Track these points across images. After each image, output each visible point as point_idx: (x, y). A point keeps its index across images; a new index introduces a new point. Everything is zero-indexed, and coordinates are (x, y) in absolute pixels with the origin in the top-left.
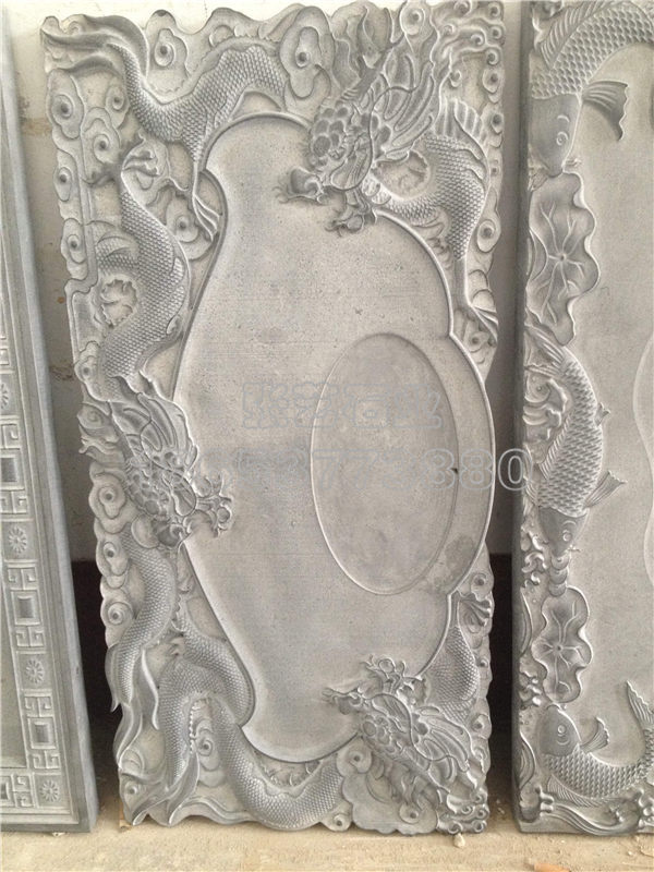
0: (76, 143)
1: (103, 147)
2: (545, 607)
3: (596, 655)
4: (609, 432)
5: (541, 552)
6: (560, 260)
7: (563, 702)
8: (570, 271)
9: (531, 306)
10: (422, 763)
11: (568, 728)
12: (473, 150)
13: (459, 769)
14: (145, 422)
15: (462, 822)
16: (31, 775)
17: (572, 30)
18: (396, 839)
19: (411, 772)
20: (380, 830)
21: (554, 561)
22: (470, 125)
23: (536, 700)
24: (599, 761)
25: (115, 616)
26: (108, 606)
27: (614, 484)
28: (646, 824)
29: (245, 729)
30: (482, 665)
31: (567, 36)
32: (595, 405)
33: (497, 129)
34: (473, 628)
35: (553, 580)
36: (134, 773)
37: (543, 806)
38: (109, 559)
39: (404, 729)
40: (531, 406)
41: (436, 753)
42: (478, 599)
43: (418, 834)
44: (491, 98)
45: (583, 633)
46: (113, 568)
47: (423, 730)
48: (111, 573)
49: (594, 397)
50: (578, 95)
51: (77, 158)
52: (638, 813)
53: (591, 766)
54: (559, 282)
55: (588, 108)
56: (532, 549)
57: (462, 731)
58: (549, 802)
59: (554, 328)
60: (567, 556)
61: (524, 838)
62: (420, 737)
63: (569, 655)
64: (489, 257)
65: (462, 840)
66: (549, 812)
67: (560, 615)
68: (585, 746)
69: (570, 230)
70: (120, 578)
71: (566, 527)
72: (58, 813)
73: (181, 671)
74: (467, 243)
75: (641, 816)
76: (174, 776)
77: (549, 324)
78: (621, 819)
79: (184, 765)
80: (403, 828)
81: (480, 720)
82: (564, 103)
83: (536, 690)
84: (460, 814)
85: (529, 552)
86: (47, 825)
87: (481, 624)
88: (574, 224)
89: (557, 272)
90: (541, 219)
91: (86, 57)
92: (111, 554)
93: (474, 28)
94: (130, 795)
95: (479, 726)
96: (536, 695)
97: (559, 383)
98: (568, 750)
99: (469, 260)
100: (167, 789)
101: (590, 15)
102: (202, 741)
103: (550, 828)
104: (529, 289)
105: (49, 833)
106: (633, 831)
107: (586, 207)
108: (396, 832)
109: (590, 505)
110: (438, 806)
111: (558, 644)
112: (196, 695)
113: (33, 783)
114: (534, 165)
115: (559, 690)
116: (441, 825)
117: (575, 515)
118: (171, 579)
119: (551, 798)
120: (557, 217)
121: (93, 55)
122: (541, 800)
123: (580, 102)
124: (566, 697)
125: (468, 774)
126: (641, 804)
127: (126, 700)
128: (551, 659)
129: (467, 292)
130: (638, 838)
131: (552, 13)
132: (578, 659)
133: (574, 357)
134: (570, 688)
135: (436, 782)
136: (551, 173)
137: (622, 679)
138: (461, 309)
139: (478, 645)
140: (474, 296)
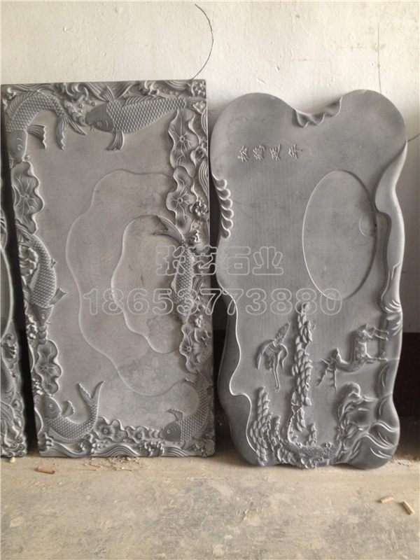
2: (39, 349)
3: (65, 371)
4: (57, 271)
5: (33, 324)
6: (27, 198)
7: (52, 393)
8: (31, 202)
9: (17, 216)
11: (55, 405)
13: (8, 425)
15: (14, 451)
17: (19, 104)
21: (40, 328)
23: (38, 392)
24: (71, 421)
27: (62, 294)
28: (95, 452)
31: (17, 107)
32: (50, 259)
34: (10, 359)
35: (40, 336)
37: (48, 443)
40: (22, 260)
42: (10, 345)
45: (56, 361)
49: (49, 256)
50: (25, 130)
52: (90, 446)
53: (66, 424)
54: (26, 206)
55: (31, 136)
56: (29, 323)
57: (8, 407)
58: (50, 441)
59: (27, 226)
60: (46, 325)
61: (43, 459)
63: (51, 371)
65: (14, 460)
66: (51, 446)
67: (45, 352)
68: (64, 413)
69: (29, 185)
71: (43, 312)
75: (92, 447)
77: (25, 224)
78: (84, 449)
81: (17, 402)
82: (20, 134)
83: (38, 387)
84: (11, 448)
85: (28, 324)
87: (12, 357)
88: (29, 182)
89: (25, 203)
90: (16, 180)
95: (16, 405)
96: (38, 389)
97: (34, 250)
98: (55, 416)
101: (26, 98)
103: (53, 455)
104: (15, 208)
106: (89, 455)
107: (34, 175)
109: (53, 303)
111: (46, 366)
115: (49, 387)
116: (4, 453)
117: (46, 307)
119: (51, 439)
120: (23, 180)
122: (46, 440)
123: (27, 133)
124: (53, 390)
125: (13, 428)
126: (91, 441)
128: (43, 372)
130: (93, 459)
131: (11, 98)
132: (55, 372)
134: (53, 386)
136: (18, 162)
139: (12, 367)
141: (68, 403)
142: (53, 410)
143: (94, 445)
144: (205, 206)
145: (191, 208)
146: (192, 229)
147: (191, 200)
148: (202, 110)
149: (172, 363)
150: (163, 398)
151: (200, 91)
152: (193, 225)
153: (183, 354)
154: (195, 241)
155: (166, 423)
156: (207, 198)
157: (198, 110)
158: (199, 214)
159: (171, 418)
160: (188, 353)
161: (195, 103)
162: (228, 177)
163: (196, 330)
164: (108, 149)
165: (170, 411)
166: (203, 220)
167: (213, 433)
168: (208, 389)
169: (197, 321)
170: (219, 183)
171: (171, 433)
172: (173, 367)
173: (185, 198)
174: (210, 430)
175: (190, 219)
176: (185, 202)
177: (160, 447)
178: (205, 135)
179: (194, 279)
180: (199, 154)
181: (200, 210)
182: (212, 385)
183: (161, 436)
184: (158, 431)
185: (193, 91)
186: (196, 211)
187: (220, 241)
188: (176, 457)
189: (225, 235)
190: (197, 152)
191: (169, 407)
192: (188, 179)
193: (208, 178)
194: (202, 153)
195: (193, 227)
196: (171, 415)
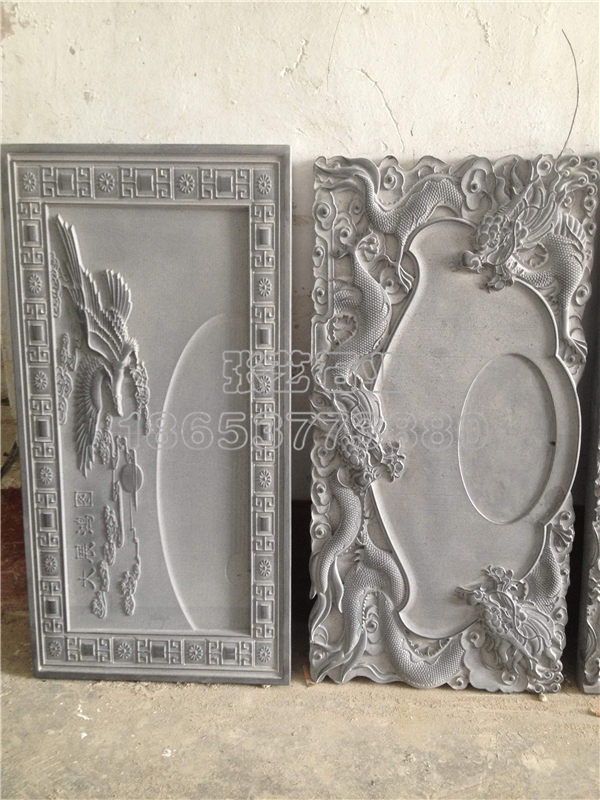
0: (328, 233)
1: (345, 235)
10: (520, 640)
12: (576, 244)
13: (545, 645)
14: (354, 404)
15: (544, 684)
16: (253, 642)
18: (499, 696)
19: (512, 647)
20: (488, 689)
22: (575, 230)
23: (599, 598)
25: (320, 533)
26: (315, 526)
29: (401, 614)
30: (564, 574)
33: (591, 232)
34: (559, 549)
36: (322, 644)
38: (319, 494)
39: (509, 616)
41: (530, 634)
42: (564, 529)
43: (514, 693)
44: (589, 214)
46: (322, 501)
47: (523, 618)
48: (320, 504)
51: (328, 241)
57: (548, 619)
61: (587, 697)
62: (520, 622)
64: (582, 309)
65: (545, 698)
70: (325, 508)
72: (267, 670)
73: (360, 572)
74: (570, 299)
76: (349, 646)
79: (356, 639)
80: (503, 688)
81: (561, 612)
83: (598, 591)
84: (543, 679)
86: (259, 679)
87: (565, 546)
91: (342, 182)
92: (321, 491)
93: (581, 173)
94: (317, 659)
95: (560, 616)
96: (599, 594)
99: (570, 310)
100: (343, 656)
102: (370, 622)
105: (260, 686)
108: (499, 691)
110: (528, 672)
112: (369, 588)
113: (253, 648)
116: (530, 686)
118: (359, 509)
121: (346, 181)
122: (599, 669)
125: (551, 650)
127: (322, 591)
129: (568, 330)
135: (529, 654)
138: (564, 340)
139: (562, 560)
140: (571, 333)
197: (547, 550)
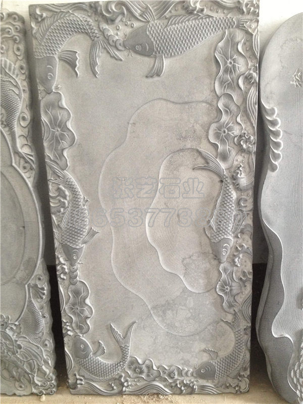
2: (69, 290)
3: (96, 311)
4: (90, 209)
5: (64, 264)
6: (58, 131)
7: (83, 334)
8: (62, 137)
9: (48, 153)
10: (21, 362)
11: (86, 346)
12: (12, 81)
13: (38, 365)
15: (44, 389)
17: (49, 27)
18: (15, 398)
19: (17, 367)
20: (7, 393)
21: (71, 268)
22: (10, 69)
23: (69, 333)
24: (102, 361)
27: (94, 233)
28: (127, 390)
30: (44, 317)
31: (47, 30)
32: (82, 197)
33: (23, 72)
34: (39, 300)
35: (72, 277)
37: (79, 382)
39: (11, 347)
40: (53, 198)
41: (26, 358)
42: (39, 286)
43: (24, 395)
44: (19, 57)
45: (88, 301)
47: (20, 347)
49: (81, 193)
50: (56, 57)
52: (122, 385)
53: (98, 363)
54: (58, 142)
55: (62, 62)
56: (60, 263)
57: (38, 347)
58: (81, 380)
59: (58, 162)
60: (77, 266)
61: (74, 397)
62: (18, 350)
63: (82, 311)
64: (26, 130)
65: (44, 398)
66: (82, 384)
67: (77, 293)
68: (95, 354)
69: (60, 118)
71: (74, 253)
74: (15, 123)
75: (123, 386)
77: (57, 161)
78: (115, 388)
80: (17, 392)
81: (47, 342)
82: (50, 60)
83: (68, 328)
84: (42, 386)
85: (59, 264)
87: (42, 298)
88: (61, 115)
89: (56, 137)
90: (46, 113)
93: (7, 26)
95: (46, 345)
96: (69, 330)
97: (65, 187)
98: (86, 356)
101: (57, 20)
103: (84, 392)
104: (45, 144)
106: (121, 393)
107: (65, 106)
108: (14, 395)
109: (85, 242)
110: (31, 382)
111: (77, 307)
114: (40, 88)
115: (80, 328)
116: (34, 391)
117: (78, 247)
119: (82, 378)
120: (54, 112)
122: (77, 379)
123: (57, 60)
124: (83, 331)
125: (43, 367)
126: (123, 380)
128: (74, 313)
129: (18, 145)
130: (124, 396)
131: (40, 20)
132: (87, 313)
133: (69, 175)
134: (85, 327)
135: (28, 371)
136: (49, 92)
137: (108, 323)
138: (17, 153)
139: (42, 308)
140: (22, 147)
141: (99, 343)
142: (83, 351)
143: (125, 384)
144: (252, 138)
145: (236, 139)
146: (236, 163)
147: (236, 131)
148: (254, 30)
149: (207, 302)
150: (198, 337)
151: (252, 9)
152: (237, 159)
153: (221, 294)
154: (239, 176)
155: (200, 362)
156: (254, 127)
157: (250, 30)
158: (244, 146)
159: (205, 358)
160: (226, 293)
161: (247, 22)
162: (279, 104)
163: (235, 268)
164: (147, 77)
165: (205, 351)
166: (249, 153)
167: (248, 372)
168: (245, 329)
169: (236, 260)
170: (269, 112)
171: (205, 372)
172: (209, 306)
173: (230, 129)
174: (245, 369)
175: (233, 153)
176: (230, 133)
177: (193, 386)
178: (257, 58)
179: (236, 216)
180: (248, 78)
181: (246, 142)
182: (250, 325)
183: (195, 375)
184: (191, 370)
185: (245, 9)
186: (242, 143)
187: (267, 176)
188: (209, 394)
189: (274, 169)
190: (246, 78)
191: (203, 346)
192: (233, 108)
193: (257, 106)
194: (251, 78)
195: (237, 160)
196: (205, 354)
197: (30, 301)
